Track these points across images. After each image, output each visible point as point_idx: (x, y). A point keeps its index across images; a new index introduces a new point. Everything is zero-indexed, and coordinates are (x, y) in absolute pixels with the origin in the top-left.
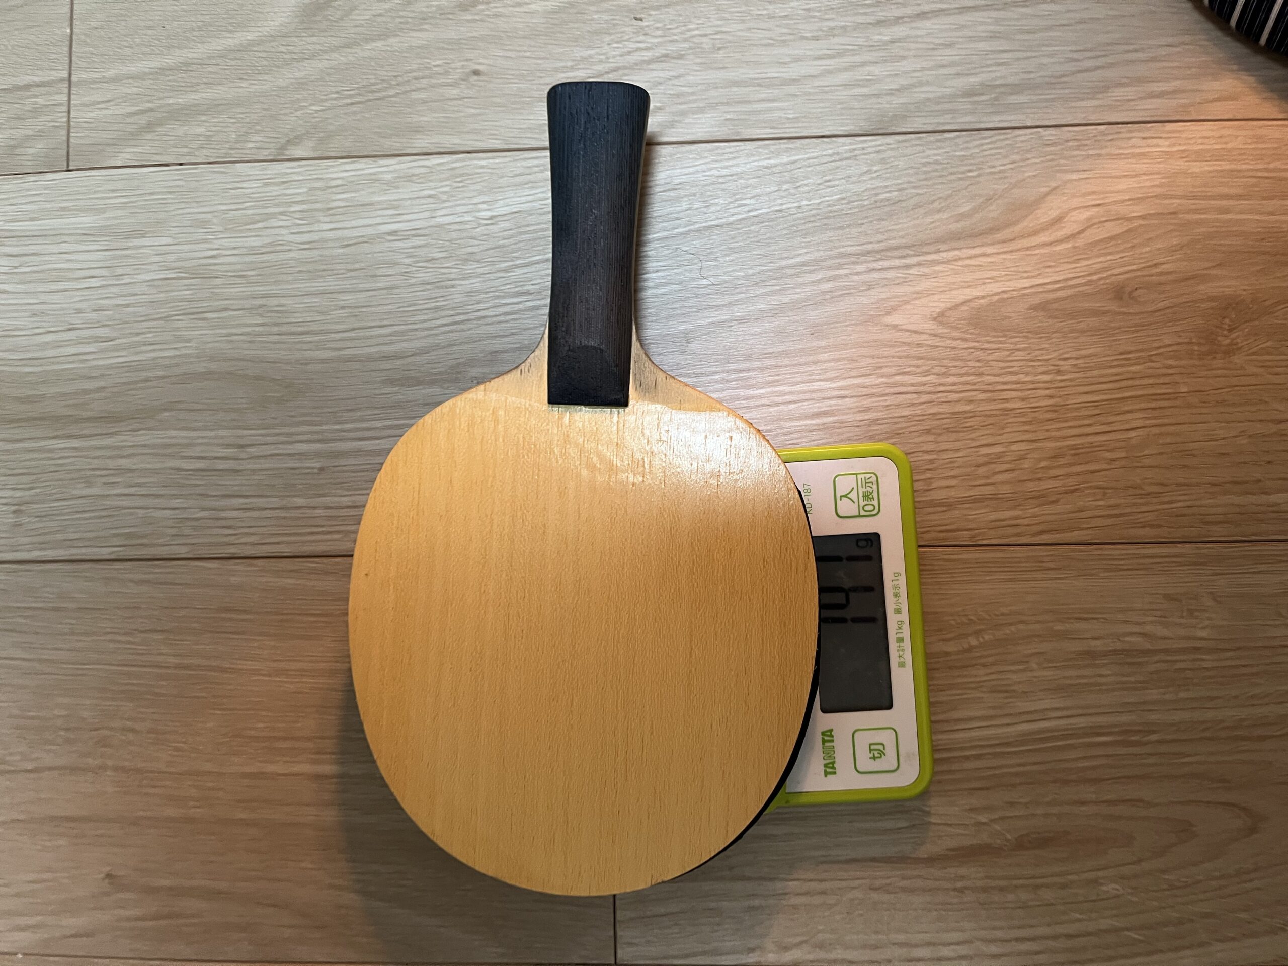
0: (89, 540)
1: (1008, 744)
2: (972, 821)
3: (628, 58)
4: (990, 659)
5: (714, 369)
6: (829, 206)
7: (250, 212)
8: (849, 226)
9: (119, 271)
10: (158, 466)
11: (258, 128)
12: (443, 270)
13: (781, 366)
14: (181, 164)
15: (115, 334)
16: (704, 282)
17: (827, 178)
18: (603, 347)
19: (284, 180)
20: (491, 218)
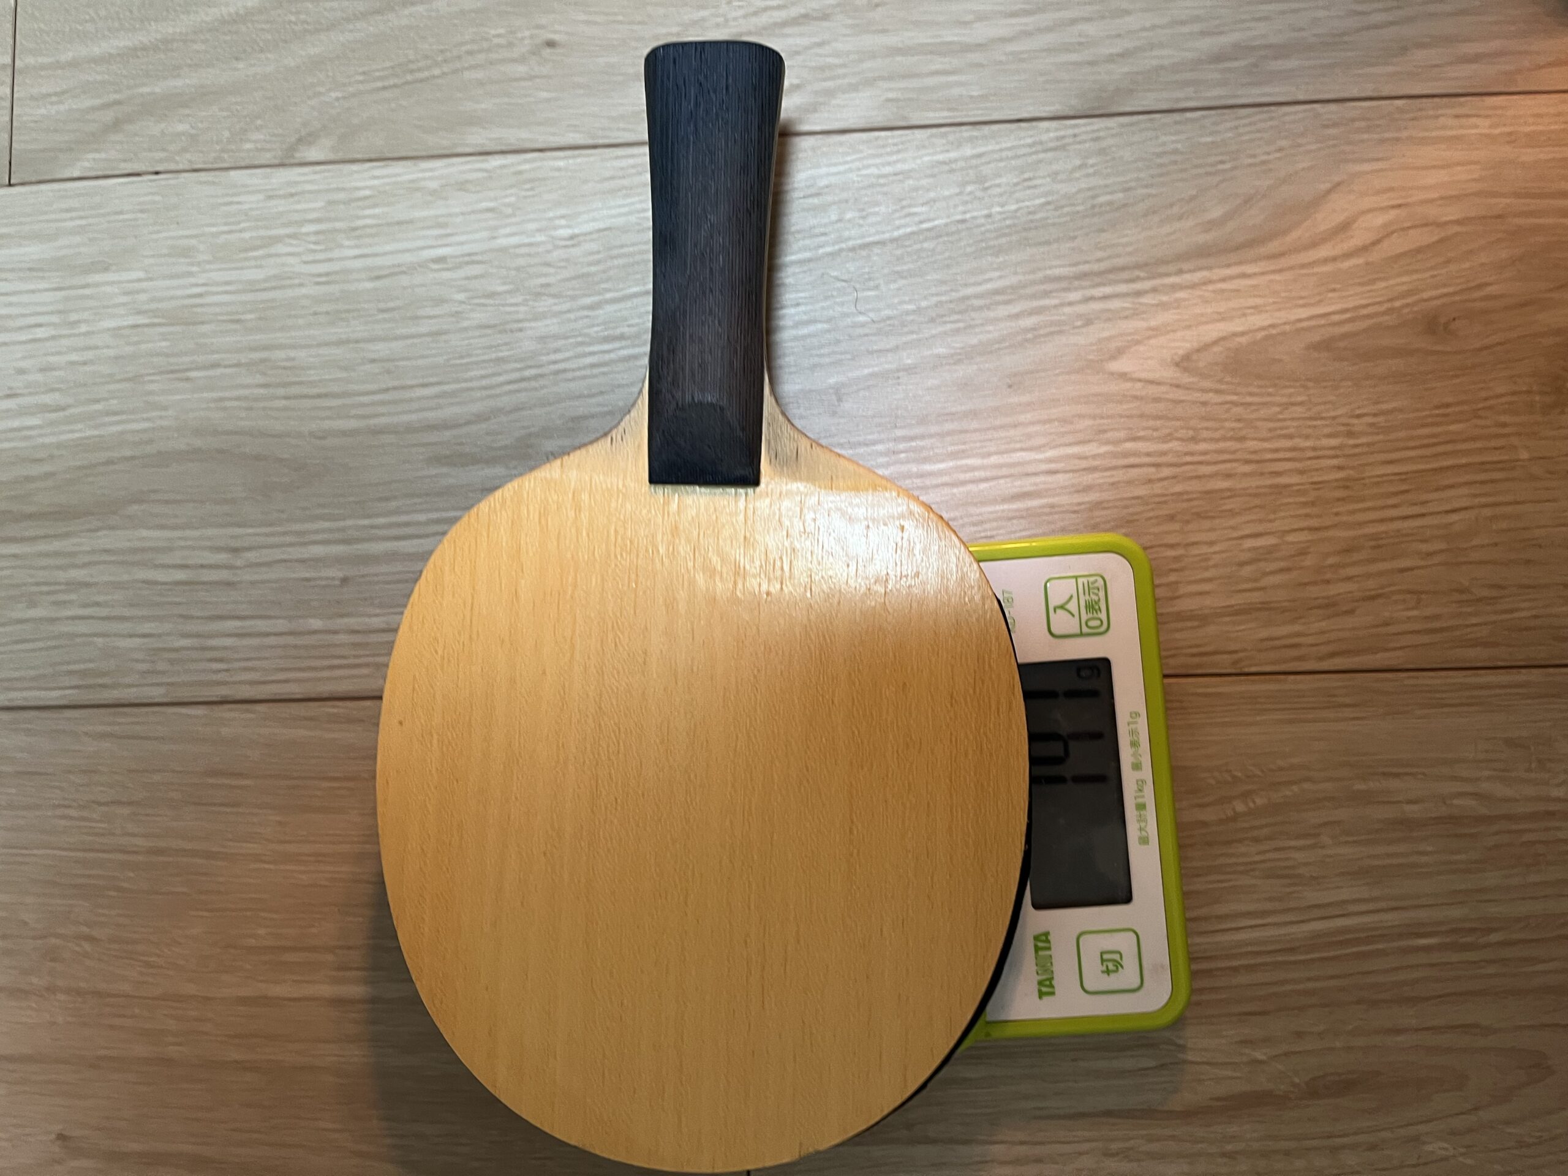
0: (33, 679)
1: (1292, 950)
2: (1245, 1059)
3: (754, 20)
4: (1265, 831)
5: (875, 437)
6: (1030, 213)
7: (247, 235)
8: (1057, 240)
9: (74, 317)
10: (126, 577)
11: (259, 122)
12: (508, 309)
13: (966, 431)
14: (157, 173)
15: (70, 401)
16: (862, 319)
17: (1026, 176)
18: (724, 403)
19: (293, 191)
20: (572, 237)
